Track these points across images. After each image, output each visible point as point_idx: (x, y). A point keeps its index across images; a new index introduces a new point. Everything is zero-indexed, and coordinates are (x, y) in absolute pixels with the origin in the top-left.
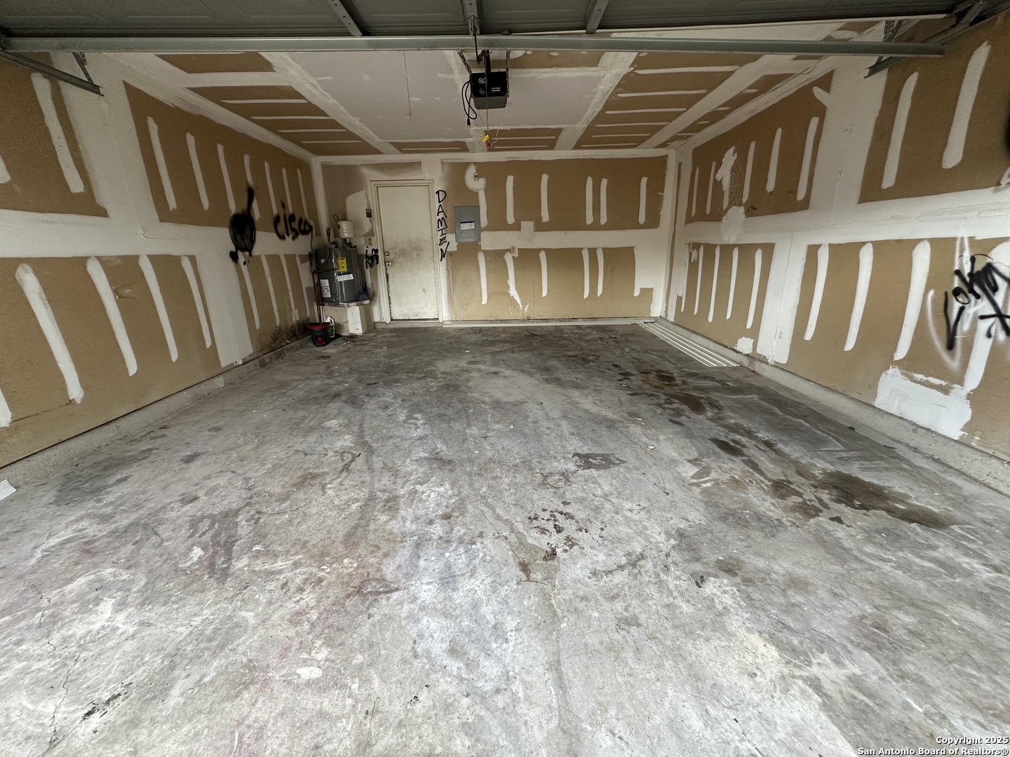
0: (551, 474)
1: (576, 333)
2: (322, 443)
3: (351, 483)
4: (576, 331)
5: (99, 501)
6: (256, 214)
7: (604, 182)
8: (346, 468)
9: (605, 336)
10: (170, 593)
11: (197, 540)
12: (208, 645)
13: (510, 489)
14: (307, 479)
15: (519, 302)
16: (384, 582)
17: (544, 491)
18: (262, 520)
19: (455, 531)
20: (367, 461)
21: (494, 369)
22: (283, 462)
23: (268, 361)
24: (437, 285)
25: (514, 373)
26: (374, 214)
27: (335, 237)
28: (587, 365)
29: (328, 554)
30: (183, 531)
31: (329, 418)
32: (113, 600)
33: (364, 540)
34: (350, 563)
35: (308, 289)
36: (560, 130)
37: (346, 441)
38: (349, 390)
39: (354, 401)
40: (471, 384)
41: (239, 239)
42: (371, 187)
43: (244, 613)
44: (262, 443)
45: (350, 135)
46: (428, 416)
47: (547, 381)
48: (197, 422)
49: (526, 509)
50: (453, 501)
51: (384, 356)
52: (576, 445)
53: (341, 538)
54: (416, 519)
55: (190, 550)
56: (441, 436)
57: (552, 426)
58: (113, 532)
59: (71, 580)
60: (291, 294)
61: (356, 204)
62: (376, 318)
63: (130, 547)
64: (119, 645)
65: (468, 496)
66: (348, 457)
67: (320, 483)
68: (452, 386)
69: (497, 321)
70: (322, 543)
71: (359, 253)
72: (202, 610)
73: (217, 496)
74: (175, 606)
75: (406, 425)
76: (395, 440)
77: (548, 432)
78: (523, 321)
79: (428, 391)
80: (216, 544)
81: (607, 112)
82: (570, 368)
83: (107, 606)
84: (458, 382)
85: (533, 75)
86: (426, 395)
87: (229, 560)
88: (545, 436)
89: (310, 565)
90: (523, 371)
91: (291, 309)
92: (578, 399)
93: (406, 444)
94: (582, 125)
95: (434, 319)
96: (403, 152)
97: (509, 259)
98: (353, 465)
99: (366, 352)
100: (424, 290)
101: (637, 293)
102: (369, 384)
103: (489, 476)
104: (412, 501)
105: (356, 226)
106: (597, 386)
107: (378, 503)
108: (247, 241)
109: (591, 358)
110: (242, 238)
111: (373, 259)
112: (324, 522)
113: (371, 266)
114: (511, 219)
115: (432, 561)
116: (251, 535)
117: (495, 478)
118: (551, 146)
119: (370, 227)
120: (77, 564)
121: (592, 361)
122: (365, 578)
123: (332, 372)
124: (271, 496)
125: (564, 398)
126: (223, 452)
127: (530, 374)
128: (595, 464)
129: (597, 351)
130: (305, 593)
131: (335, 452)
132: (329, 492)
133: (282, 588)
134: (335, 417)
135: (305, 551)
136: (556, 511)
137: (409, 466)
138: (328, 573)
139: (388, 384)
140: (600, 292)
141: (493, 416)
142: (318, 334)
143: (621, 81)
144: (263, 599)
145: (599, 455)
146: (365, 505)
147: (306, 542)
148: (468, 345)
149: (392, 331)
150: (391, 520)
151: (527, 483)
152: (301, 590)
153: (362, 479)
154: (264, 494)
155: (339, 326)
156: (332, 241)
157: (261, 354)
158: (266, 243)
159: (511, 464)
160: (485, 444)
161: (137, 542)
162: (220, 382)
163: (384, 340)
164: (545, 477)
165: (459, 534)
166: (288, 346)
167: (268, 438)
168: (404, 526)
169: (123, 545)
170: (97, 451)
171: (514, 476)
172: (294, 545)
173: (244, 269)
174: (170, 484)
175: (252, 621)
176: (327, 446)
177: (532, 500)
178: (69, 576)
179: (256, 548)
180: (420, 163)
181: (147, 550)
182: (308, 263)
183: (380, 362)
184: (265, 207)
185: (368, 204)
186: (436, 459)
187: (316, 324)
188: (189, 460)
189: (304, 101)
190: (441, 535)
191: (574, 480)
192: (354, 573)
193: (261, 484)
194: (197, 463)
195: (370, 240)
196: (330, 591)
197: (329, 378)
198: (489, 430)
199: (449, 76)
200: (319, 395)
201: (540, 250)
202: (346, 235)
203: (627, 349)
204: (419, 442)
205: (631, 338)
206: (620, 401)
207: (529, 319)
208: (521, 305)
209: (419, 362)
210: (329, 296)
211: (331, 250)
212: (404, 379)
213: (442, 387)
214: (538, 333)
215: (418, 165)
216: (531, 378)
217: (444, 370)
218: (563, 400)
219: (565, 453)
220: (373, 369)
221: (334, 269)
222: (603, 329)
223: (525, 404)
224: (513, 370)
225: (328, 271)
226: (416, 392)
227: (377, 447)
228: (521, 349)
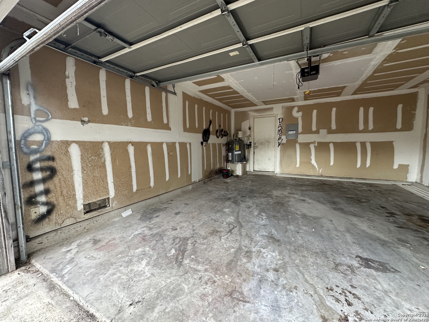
0: (340, 264)
1: (352, 186)
2: (221, 218)
3: (232, 238)
4: (352, 184)
5: (150, 222)
6: (211, 129)
7: (371, 109)
8: (230, 231)
9: (373, 189)
10: (162, 265)
11: (174, 246)
12: (170, 294)
13: (313, 266)
14: (214, 232)
15: (316, 167)
16: (242, 295)
17: (336, 274)
18: (196, 245)
19: (281, 280)
20: (239, 230)
21: (302, 198)
22: (207, 222)
23: (206, 181)
24: (275, 157)
25: (314, 202)
26: (252, 129)
27: (236, 137)
28: (361, 204)
29: (219, 270)
30: (170, 241)
31: (225, 208)
32: (146, 261)
33: (235, 269)
34: (228, 278)
35: (224, 156)
36: (345, 87)
37: (231, 219)
38: (234, 197)
39: (236, 202)
40: (290, 204)
41: (204, 137)
42: (251, 119)
43: (184, 285)
44: (200, 213)
45: (247, 100)
46: (268, 215)
47: (334, 209)
48: (181, 200)
49: (324, 282)
50: (280, 262)
51: (250, 186)
52: (357, 250)
53: (225, 264)
54: (260, 266)
55: (171, 249)
56: (274, 227)
57: (339, 235)
58: (152, 234)
59: (137, 248)
60: (218, 158)
61: (245, 125)
62: (248, 170)
63: (155, 242)
64: (144, 280)
65: (288, 262)
66: (231, 227)
67: (219, 235)
68: (281, 203)
69: (303, 175)
70: (217, 263)
71: (244, 143)
72: (171, 277)
73: (183, 230)
74: (163, 271)
75: (258, 218)
76: (252, 224)
77: (337, 238)
78: (319, 176)
79: (268, 203)
80: (180, 250)
81: (375, 75)
82: (349, 204)
83: (144, 262)
84: (283, 202)
85: (332, 64)
86: (267, 205)
87: (182, 258)
88: (335, 240)
89: (211, 273)
90: (319, 202)
91: (217, 163)
92: (356, 223)
93: (257, 226)
94: (359, 83)
95: (272, 172)
96: (266, 104)
97: (312, 147)
98: (233, 231)
99: (242, 182)
100: (269, 159)
101: (396, 167)
102: (243, 196)
103: (301, 254)
104: (259, 256)
105: (244, 133)
106: (370, 217)
107: (243, 252)
108: (207, 138)
109: (364, 200)
110: (206, 137)
111: (249, 146)
112: (219, 253)
113: (248, 148)
114: (314, 128)
115: (267, 293)
116: (192, 250)
117: (304, 256)
118: (339, 95)
119: (250, 133)
120: (140, 243)
121: (364, 202)
122: (234, 289)
123: (228, 189)
124: (200, 235)
125: (347, 220)
126: (187, 213)
127: (323, 203)
128: (373, 267)
129: (367, 197)
130: (208, 286)
131: (227, 223)
132: (223, 240)
133: (199, 279)
134: (228, 208)
135: (210, 265)
136: (346, 290)
137: (258, 238)
138: (218, 279)
139: (250, 197)
140: (368, 164)
141: (302, 222)
142: (225, 174)
143: (386, 57)
144: (192, 281)
145: (377, 261)
146: (237, 251)
147: (211, 261)
148: (289, 185)
149: (253, 175)
150: (248, 262)
151: (324, 265)
152: (206, 283)
153: (236, 238)
154: (198, 234)
155: (233, 171)
156: (234, 138)
157: (204, 179)
158: (213, 139)
159: (314, 251)
160: (298, 236)
161: (157, 240)
162: (190, 187)
163: (250, 178)
164: (337, 265)
165: (283, 283)
166: (214, 177)
167: (203, 211)
168: (254, 268)
169: (153, 240)
170: (153, 205)
171: (316, 259)
172: (206, 260)
173: (204, 148)
174: (170, 221)
175: (186, 290)
176: (223, 219)
177: (328, 277)
178: (137, 246)
179: (193, 257)
180: (272, 108)
181: (159, 245)
182: (225, 146)
183: (248, 187)
184: (214, 127)
185: (250, 125)
186: (271, 237)
187: (224, 170)
188: (177, 214)
189: (233, 90)
190: (273, 280)
191: (358, 273)
192: (229, 284)
193: (198, 229)
194: (179, 216)
195: (249, 138)
196: (218, 289)
197: (227, 191)
198: (300, 229)
199: (290, 72)
200: (222, 197)
201: (330, 143)
202: (240, 137)
203: (390, 199)
204: (263, 227)
205: (393, 192)
206: (390, 230)
207: (322, 176)
208: (317, 169)
209: (265, 190)
210: (231, 159)
211: (234, 142)
212: (258, 196)
213: (275, 203)
214: (327, 183)
215: (272, 109)
216: (324, 206)
217: (276, 195)
218: (346, 222)
219: (350, 253)
220: (245, 190)
221: (234, 149)
222: (371, 185)
223: (321, 219)
224: (313, 200)
225: (232, 150)
226: (263, 203)
227: (244, 225)
228: (317, 190)
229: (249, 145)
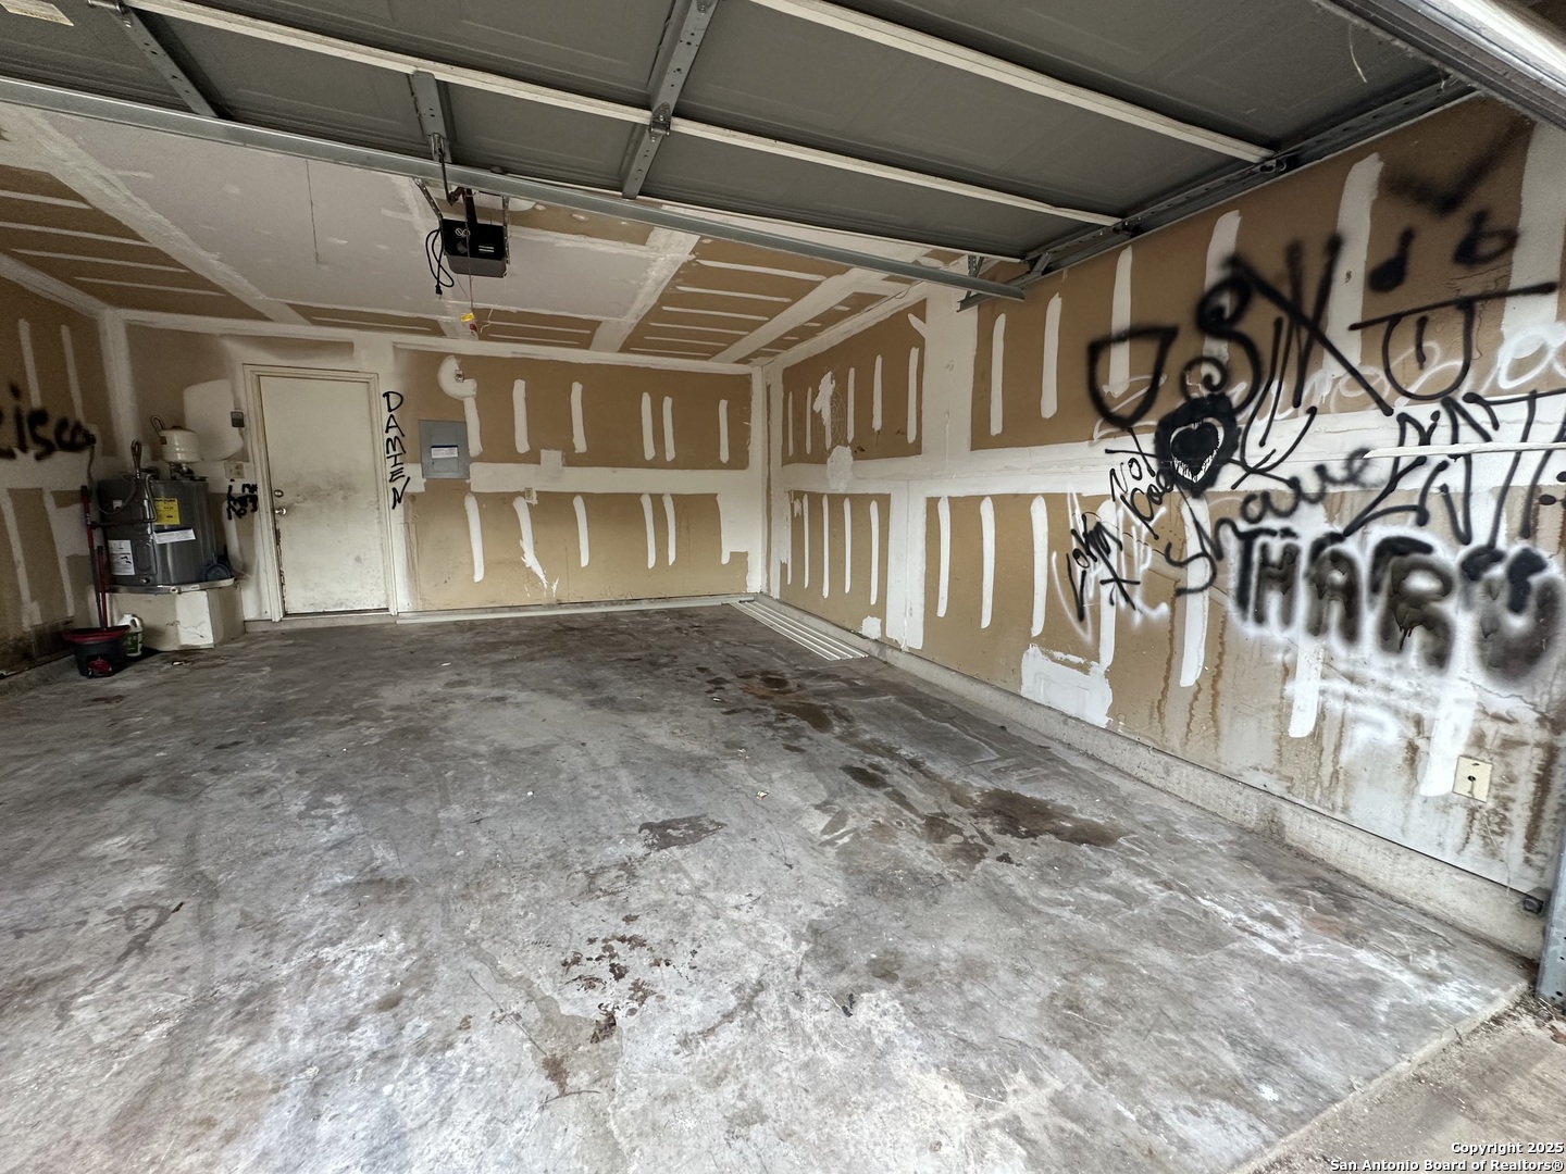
0: (602, 870)
1: (639, 623)
2: (73, 897)
3: (149, 978)
4: (639, 618)
7: (667, 404)
8: (139, 945)
9: (685, 624)
13: (526, 914)
14: (15, 997)
15: (542, 577)
17: (590, 904)
19: (408, 1030)
20: (199, 918)
21: (496, 692)
24: (385, 550)
25: (535, 697)
26: (251, 423)
27: (154, 458)
28: (657, 673)
31: (104, 833)
33: (171, 1116)
35: (71, 559)
36: (598, 323)
37: (150, 879)
38: (165, 765)
39: (176, 788)
40: (451, 723)
46: (356, 796)
47: (593, 704)
49: (558, 947)
50: (405, 964)
51: (265, 687)
52: (644, 810)
54: (316, 1026)
56: (385, 833)
57: (603, 782)
60: (21, 572)
61: (206, 402)
62: (249, 614)
65: (439, 948)
66: (146, 919)
67: (55, 999)
68: (413, 732)
71: (213, 489)
75: (307, 822)
76: (276, 859)
77: (596, 793)
78: (550, 606)
79: (359, 746)
81: (664, 308)
82: (630, 680)
84: (424, 723)
86: (354, 755)
88: (590, 802)
90: (550, 691)
91: (19, 603)
92: (645, 730)
93: (302, 863)
94: (629, 320)
95: (378, 610)
96: (314, 323)
97: (521, 507)
98: (157, 936)
99: (219, 680)
100: (358, 559)
101: (725, 560)
102: (221, 747)
103: (485, 895)
104: (309, 986)
105: (206, 441)
106: (675, 705)
107: (220, 1012)
109: (664, 660)
111: (246, 502)
113: (239, 515)
114: (522, 445)
115: (349, 1116)
117: (497, 898)
118: (585, 343)
119: (240, 443)
121: (666, 665)
123: (125, 730)
125: (622, 729)
127: (563, 696)
128: (676, 838)
129: (673, 648)
131: (112, 912)
132: (81, 1015)
134: (122, 829)
136: (613, 938)
137: (306, 909)
139: (266, 742)
140: (672, 557)
141: (494, 778)
142: (94, 651)
143: (680, 269)
145: (683, 820)
146: (183, 1024)
148: (448, 652)
149: (284, 635)
150: (251, 1044)
151: (558, 896)
153: (181, 963)
155: (152, 633)
156: (144, 465)
159: (528, 865)
160: (478, 834)
163: (266, 653)
164: (593, 877)
165: (417, 1035)
168: (285, 1051)
171: (535, 887)
176: (87, 902)
177: (568, 926)
180: (350, 344)
182: (77, 506)
183: (252, 698)
185: (237, 405)
186: (370, 882)
187: (90, 631)
189: (83, 205)
190: (376, 1047)
191: (642, 872)
195: (238, 467)
197: (113, 745)
198: (485, 806)
200: (80, 785)
201: (574, 494)
202: (180, 457)
203: (717, 643)
204: (332, 853)
205: (722, 625)
206: (712, 725)
207: (560, 604)
208: (545, 581)
209: (342, 691)
210: (131, 571)
211: (140, 484)
212: (307, 728)
213: (391, 735)
214: (576, 625)
215: (347, 347)
216: (564, 702)
217: (396, 703)
218: (621, 735)
219: (627, 826)
220: (234, 714)
221: (145, 521)
222: (680, 614)
223: (554, 750)
224: (533, 690)
225: (132, 523)
226: (333, 752)
227: (228, 882)
228: (546, 653)
229: (242, 500)
